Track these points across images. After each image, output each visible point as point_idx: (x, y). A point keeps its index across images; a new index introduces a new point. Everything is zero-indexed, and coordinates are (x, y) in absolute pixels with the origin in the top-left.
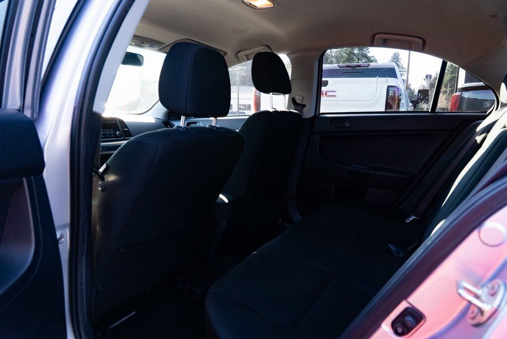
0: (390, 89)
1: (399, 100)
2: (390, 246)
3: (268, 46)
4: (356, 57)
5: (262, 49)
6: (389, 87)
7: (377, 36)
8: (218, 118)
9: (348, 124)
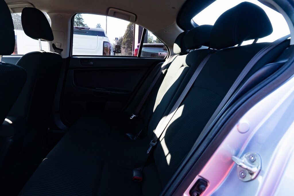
0: (105, 43)
1: (110, 50)
2: (127, 134)
3: (32, 4)
4: (76, 23)
5: (27, 5)
6: (104, 42)
7: (110, 9)
8: (3, 56)
9: (92, 63)
